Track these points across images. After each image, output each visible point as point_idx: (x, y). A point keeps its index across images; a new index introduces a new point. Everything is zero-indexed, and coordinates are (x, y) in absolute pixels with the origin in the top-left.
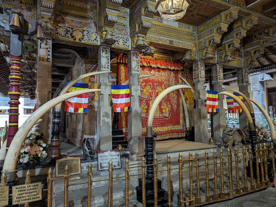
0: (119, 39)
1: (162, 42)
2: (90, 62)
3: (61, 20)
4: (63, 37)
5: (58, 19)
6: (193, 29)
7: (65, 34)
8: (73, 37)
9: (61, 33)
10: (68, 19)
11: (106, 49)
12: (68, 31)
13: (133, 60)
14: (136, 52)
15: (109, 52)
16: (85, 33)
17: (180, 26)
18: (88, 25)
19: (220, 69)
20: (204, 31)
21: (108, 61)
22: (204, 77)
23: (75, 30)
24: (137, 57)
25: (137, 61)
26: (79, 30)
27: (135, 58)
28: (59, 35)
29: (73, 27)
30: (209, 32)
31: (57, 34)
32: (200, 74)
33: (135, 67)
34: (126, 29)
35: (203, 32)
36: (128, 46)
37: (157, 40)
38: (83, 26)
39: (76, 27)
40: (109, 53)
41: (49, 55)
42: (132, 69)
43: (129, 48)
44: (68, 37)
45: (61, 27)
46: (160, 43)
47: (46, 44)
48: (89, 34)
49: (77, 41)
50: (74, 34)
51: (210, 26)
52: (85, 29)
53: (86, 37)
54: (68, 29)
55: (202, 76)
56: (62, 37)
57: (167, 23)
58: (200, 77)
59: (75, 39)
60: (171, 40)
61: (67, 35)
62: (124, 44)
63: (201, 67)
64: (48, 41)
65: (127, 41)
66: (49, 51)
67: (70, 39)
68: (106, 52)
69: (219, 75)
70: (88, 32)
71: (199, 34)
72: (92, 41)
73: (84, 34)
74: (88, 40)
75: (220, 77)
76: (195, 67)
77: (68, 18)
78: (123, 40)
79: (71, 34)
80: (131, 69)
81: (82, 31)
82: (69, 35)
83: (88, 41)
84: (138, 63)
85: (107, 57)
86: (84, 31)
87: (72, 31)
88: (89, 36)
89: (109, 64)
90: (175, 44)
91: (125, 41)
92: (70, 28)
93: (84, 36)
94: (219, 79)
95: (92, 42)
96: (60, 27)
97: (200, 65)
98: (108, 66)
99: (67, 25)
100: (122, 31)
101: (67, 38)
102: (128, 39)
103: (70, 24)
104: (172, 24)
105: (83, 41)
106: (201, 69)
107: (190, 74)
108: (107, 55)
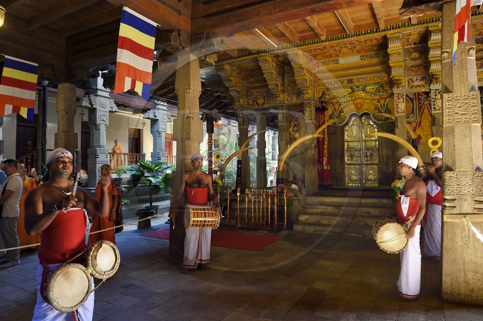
0: (292, 95)
1: (338, 84)
3: (250, 94)
5: (248, 94)
6: (384, 54)
10: (254, 92)
12: (254, 100)
15: (285, 108)
16: (265, 98)
17: (362, 58)
21: (284, 116)
25: (310, 110)
26: (261, 98)
28: (249, 105)
29: (257, 97)
32: (397, 108)
33: (308, 117)
37: (332, 84)
38: (264, 93)
39: (260, 95)
41: (244, 121)
42: (305, 119)
44: (254, 105)
47: (242, 114)
49: (260, 106)
52: (265, 95)
53: (266, 101)
55: (400, 111)
57: (344, 62)
58: (397, 112)
60: (350, 78)
64: (243, 111)
66: (244, 118)
68: (282, 109)
70: (267, 97)
72: (271, 103)
74: (268, 103)
78: (296, 95)
87: (257, 100)
88: (268, 100)
89: (285, 119)
90: (356, 82)
92: (255, 98)
96: (249, 99)
98: (284, 120)
100: (295, 86)
102: (300, 93)
103: (255, 95)
104: (351, 61)
105: (264, 105)
106: (398, 102)
107: (426, 103)
108: (283, 111)
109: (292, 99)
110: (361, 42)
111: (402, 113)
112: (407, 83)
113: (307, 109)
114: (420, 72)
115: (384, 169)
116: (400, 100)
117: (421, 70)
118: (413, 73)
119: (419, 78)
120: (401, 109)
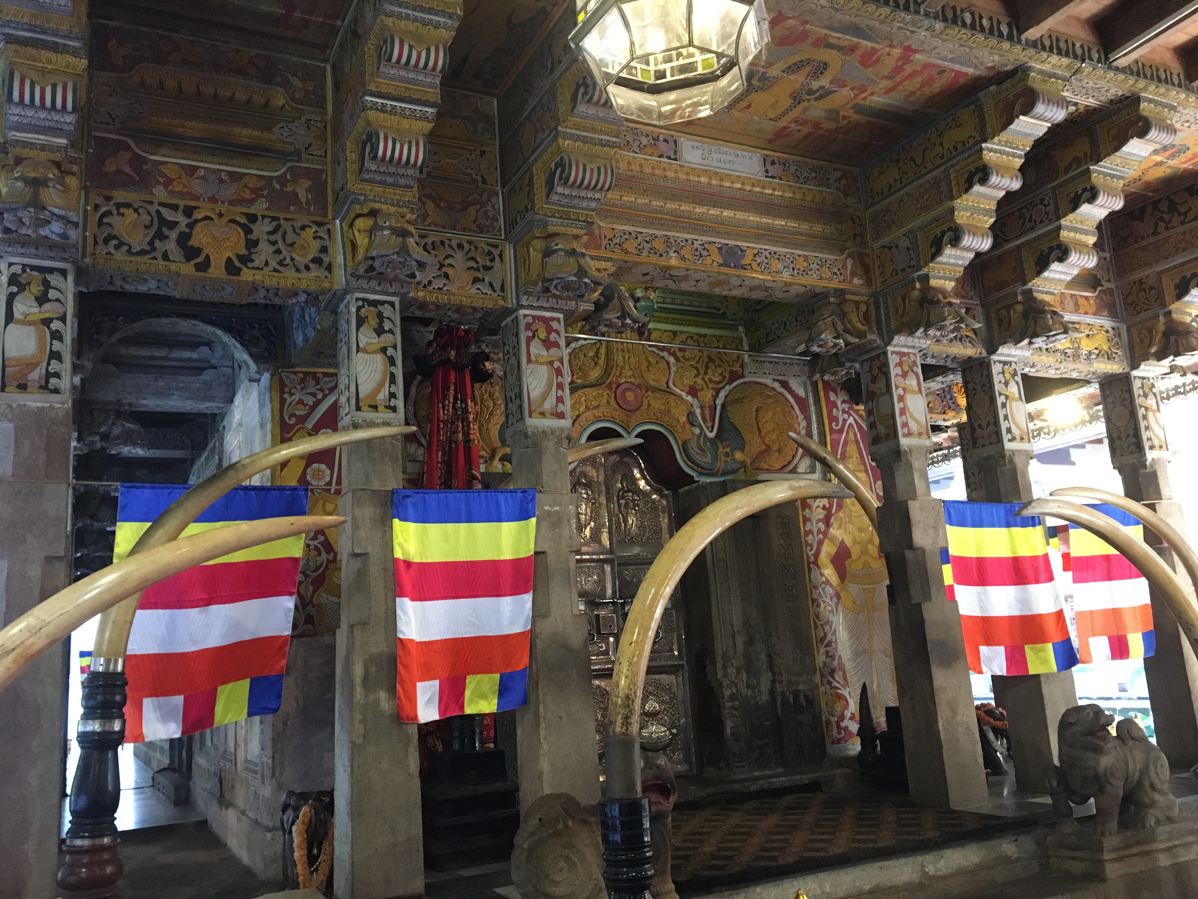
0: (449, 252)
1: (683, 258)
2: (302, 381)
3: (127, 169)
4: (139, 259)
5: (110, 166)
6: (844, 181)
7: (148, 239)
8: (191, 253)
9: (127, 239)
10: (163, 163)
11: (380, 308)
12: (164, 222)
13: (529, 361)
14: (547, 314)
15: (398, 322)
16: (261, 229)
17: (772, 170)
18: (278, 187)
19: (1006, 384)
20: (902, 192)
21: (393, 369)
22: (923, 430)
23: (207, 218)
24: (548, 344)
25: (551, 363)
26: (226, 219)
27: (540, 345)
28: (117, 247)
29: (194, 204)
30: (926, 196)
31: (106, 241)
32: (903, 412)
33: (544, 396)
34: (485, 197)
35: (894, 197)
36: (498, 289)
37: (653, 251)
38: (247, 195)
39: (213, 200)
40: (398, 331)
42: (526, 405)
43: (504, 299)
44: (166, 257)
45: (128, 205)
46: (674, 262)
47: (42, 300)
48: (280, 233)
49: (217, 272)
50: (199, 239)
51: (930, 166)
52: (260, 207)
53: (265, 250)
54: (165, 212)
55: (914, 427)
56: (133, 259)
57: (701, 161)
59: (204, 266)
60: (731, 243)
61: (157, 243)
62: (476, 280)
63: (904, 375)
64: (54, 280)
65: (492, 260)
67: (173, 267)
68: (381, 321)
69: (1006, 417)
70: (275, 223)
71: (877, 207)
72: (302, 268)
73: (253, 237)
74: (278, 267)
75: (1014, 429)
76: (874, 380)
77: (167, 160)
78: (473, 259)
79: (183, 240)
80: (521, 407)
81: (243, 220)
82: (171, 246)
83: (275, 270)
84: (559, 372)
85: (384, 350)
86: (253, 218)
87: (191, 226)
88: (281, 245)
89: (399, 389)
90: (755, 265)
91: (483, 261)
92: (174, 208)
93: (252, 244)
94: (1006, 437)
95: (299, 275)
96: (119, 206)
97: (900, 364)
98: (393, 395)
99: (160, 193)
100: (464, 209)
101: (161, 262)
102: (496, 252)
103: (177, 187)
104: (728, 166)
105: (247, 275)
106: (904, 390)
107: (851, 420)
108: (387, 339)
109: (446, 276)
111: (920, 434)
113: (534, 350)
116: (907, 382)
120: (915, 420)
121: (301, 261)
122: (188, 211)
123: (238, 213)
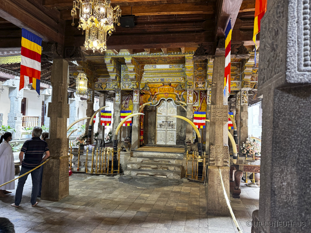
5: (95, 80)
6: (183, 66)
8: (101, 88)
9: (96, 87)
12: (99, 85)
13: (134, 96)
16: (107, 84)
17: (171, 67)
18: (109, 80)
19: (210, 94)
21: (119, 98)
23: (103, 84)
32: (188, 99)
37: (151, 81)
39: (103, 82)
40: (120, 94)
41: (91, 98)
43: (132, 89)
45: (96, 84)
46: (154, 82)
47: (90, 93)
48: (109, 85)
49: (104, 89)
50: (102, 86)
52: (107, 82)
55: (190, 101)
57: (159, 67)
58: (188, 102)
59: (102, 89)
60: (162, 78)
62: (129, 87)
64: (91, 91)
65: (131, 85)
66: (91, 96)
77: (99, 79)
78: (128, 85)
80: (133, 101)
82: (100, 87)
83: (109, 88)
85: (119, 96)
86: (107, 83)
89: (120, 100)
90: (166, 81)
93: (107, 86)
94: (208, 102)
95: (111, 89)
97: (189, 92)
99: (99, 82)
101: (99, 89)
104: (164, 67)
105: (106, 89)
107: (205, 96)
108: (119, 94)
109: (125, 87)
110: (170, 58)
111: (191, 102)
112: (194, 85)
113: (135, 94)
114: (202, 80)
115: (179, 134)
117: (203, 78)
118: (199, 80)
119: (201, 83)
120: (190, 100)
121: (111, 87)
122: (101, 83)
123: (105, 83)
